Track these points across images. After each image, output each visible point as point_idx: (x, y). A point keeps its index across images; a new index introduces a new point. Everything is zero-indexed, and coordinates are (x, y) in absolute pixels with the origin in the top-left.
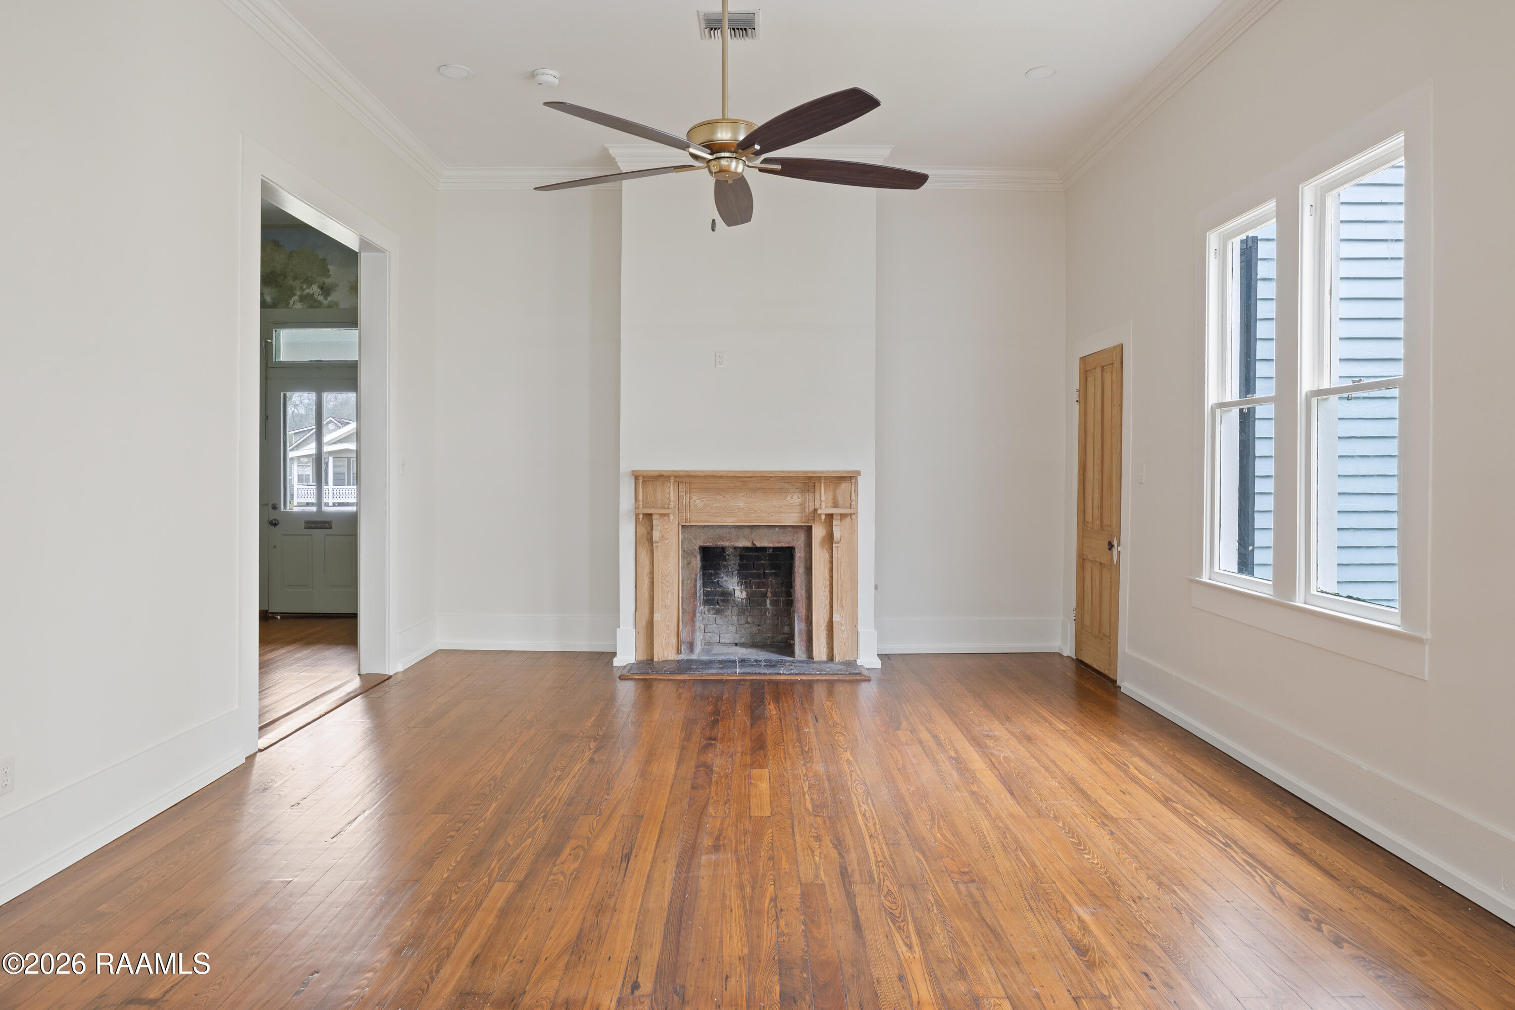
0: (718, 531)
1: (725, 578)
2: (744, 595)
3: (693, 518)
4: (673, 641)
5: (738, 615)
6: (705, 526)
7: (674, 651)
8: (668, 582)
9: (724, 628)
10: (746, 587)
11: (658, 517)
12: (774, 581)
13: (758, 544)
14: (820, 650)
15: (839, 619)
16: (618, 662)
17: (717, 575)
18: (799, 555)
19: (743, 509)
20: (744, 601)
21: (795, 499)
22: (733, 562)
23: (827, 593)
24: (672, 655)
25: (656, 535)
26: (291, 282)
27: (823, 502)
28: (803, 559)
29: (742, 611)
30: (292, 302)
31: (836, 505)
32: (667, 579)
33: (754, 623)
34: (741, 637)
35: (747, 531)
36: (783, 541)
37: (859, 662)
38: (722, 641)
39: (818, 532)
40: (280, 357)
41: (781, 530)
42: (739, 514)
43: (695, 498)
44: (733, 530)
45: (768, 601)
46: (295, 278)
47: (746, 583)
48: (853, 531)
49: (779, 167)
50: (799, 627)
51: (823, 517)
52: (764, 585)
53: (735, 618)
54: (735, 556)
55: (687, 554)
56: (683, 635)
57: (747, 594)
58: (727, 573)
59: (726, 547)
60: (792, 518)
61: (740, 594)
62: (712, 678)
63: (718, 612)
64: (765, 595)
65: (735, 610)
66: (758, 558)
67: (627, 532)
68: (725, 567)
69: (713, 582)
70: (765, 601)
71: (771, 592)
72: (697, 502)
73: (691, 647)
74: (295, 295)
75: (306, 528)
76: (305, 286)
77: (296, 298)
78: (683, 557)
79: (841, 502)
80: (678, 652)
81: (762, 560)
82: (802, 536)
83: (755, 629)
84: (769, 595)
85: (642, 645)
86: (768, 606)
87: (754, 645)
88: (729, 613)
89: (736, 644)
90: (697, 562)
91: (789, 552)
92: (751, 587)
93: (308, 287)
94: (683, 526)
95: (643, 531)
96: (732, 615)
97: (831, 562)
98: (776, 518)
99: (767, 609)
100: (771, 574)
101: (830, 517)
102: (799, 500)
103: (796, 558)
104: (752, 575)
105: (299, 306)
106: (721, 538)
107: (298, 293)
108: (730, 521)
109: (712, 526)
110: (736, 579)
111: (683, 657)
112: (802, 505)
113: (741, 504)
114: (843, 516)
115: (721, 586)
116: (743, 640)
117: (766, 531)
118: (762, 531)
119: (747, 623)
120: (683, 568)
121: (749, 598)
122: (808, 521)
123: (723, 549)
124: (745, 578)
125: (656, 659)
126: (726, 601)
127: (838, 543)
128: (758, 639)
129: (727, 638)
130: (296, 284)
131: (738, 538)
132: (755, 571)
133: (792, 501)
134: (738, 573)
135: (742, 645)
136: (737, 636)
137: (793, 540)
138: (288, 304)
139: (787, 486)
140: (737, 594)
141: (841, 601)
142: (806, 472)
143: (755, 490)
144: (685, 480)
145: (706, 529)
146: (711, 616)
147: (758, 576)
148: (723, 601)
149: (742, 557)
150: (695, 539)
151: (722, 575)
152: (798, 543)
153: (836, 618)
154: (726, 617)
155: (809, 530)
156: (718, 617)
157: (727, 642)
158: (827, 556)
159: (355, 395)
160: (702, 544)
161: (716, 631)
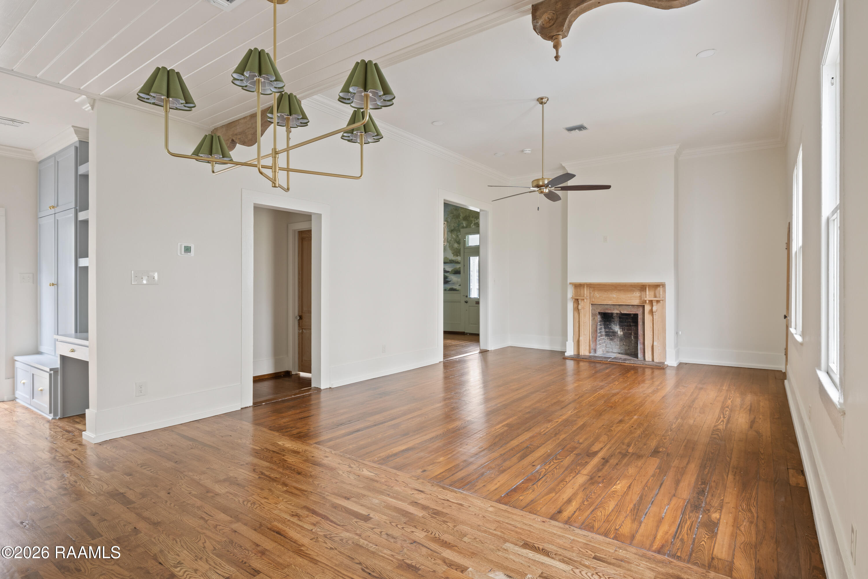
0: (606, 307)
1: (614, 326)
2: (622, 333)
3: (595, 301)
4: (588, 348)
5: (620, 341)
6: (600, 304)
7: (588, 352)
8: (586, 325)
9: (614, 346)
10: (623, 330)
11: (581, 300)
12: (634, 328)
13: (622, 312)
14: (648, 357)
15: (656, 344)
16: (567, 354)
17: (610, 324)
18: (640, 317)
19: (615, 298)
20: (622, 336)
21: (637, 294)
22: (617, 320)
23: (652, 333)
24: (587, 354)
25: (580, 307)
26: (471, 219)
27: (649, 295)
28: (642, 319)
29: (621, 340)
30: (471, 225)
31: (655, 297)
32: (585, 324)
33: (626, 345)
34: (621, 350)
35: (618, 307)
36: (633, 311)
37: (666, 363)
38: (613, 351)
39: (647, 308)
40: (469, 244)
41: (632, 307)
42: (614, 300)
43: (596, 293)
44: (612, 306)
45: (632, 337)
46: (472, 217)
47: (622, 328)
48: (664, 308)
49: (560, 189)
50: (640, 346)
51: (648, 302)
52: (630, 330)
53: (618, 342)
54: (617, 317)
55: (593, 315)
56: (592, 346)
57: (623, 333)
58: (614, 324)
59: (613, 313)
60: (636, 302)
61: (620, 333)
62: (598, 361)
63: (611, 340)
64: (631, 334)
65: (618, 339)
66: (627, 319)
67: (570, 306)
68: (613, 321)
69: (609, 328)
70: (631, 336)
71: (633, 333)
72: (597, 295)
73: (595, 351)
74: (472, 223)
75: (476, 304)
76: (475, 220)
77: (473, 224)
78: (592, 316)
79: (658, 295)
80: (590, 353)
81: (629, 319)
82: (641, 310)
83: (627, 348)
84: (633, 334)
85: (576, 348)
86: (633, 338)
87: (627, 354)
88: (616, 340)
89: (619, 353)
90: (599, 318)
91: (636, 316)
92: (625, 330)
93: (476, 220)
94: (592, 304)
95: (576, 305)
96: (617, 341)
97: (653, 320)
98: (629, 302)
99: (632, 340)
100: (633, 325)
101: (651, 302)
102: (639, 295)
103: (639, 318)
104: (625, 325)
105: (474, 227)
106: (607, 309)
107: (473, 222)
108: (610, 303)
109: (603, 304)
110: (618, 327)
111: (591, 354)
112: (640, 296)
113: (615, 296)
114: (658, 302)
115: (612, 329)
116: (622, 352)
117: (625, 307)
118: (624, 307)
119: (624, 345)
120: (592, 320)
121: (624, 334)
122: (643, 303)
123: (612, 314)
124: (622, 327)
125: (580, 354)
126: (614, 335)
127: (655, 312)
128: (628, 352)
129: (615, 350)
130: (473, 219)
131: (614, 309)
132: (626, 324)
133: (636, 295)
134: (619, 324)
135: (622, 354)
136: (620, 350)
137: (637, 310)
138: (470, 226)
139: (634, 289)
140: (619, 333)
141: (658, 337)
142: (642, 283)
143: (620, 290)
144: (592, 286)
145: (601, 306)
146: (608, 341)
147: (628, 326)
148: (613, 335)
149: (620, 318)
150: (597, 309)
151: (612, 325)
152: (639, 312)
153: (655, 344)
154: (615, 342)
155: (644, 307)
156: (611, 342)
157: (615, 352)
158: (652, 318)
159: (478, 257)
160: (599, 311)
161: (611, 347)
